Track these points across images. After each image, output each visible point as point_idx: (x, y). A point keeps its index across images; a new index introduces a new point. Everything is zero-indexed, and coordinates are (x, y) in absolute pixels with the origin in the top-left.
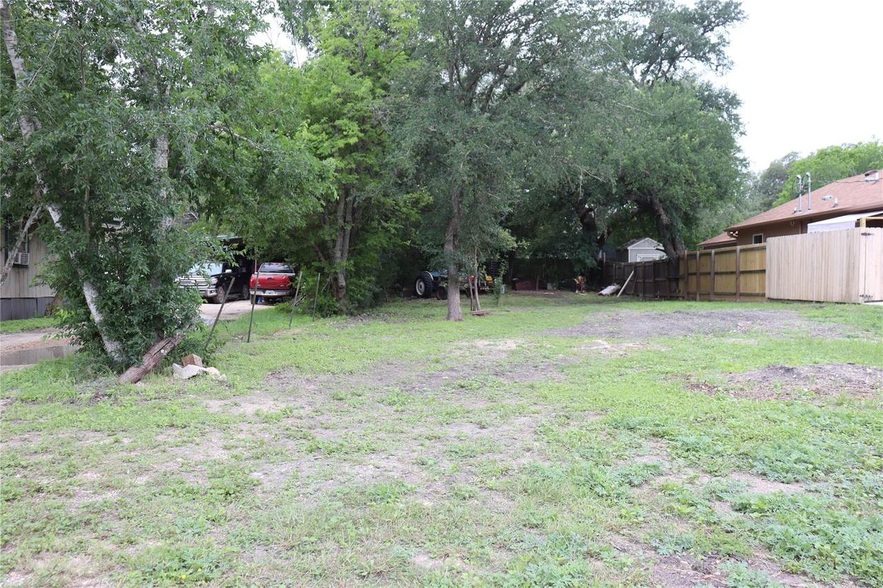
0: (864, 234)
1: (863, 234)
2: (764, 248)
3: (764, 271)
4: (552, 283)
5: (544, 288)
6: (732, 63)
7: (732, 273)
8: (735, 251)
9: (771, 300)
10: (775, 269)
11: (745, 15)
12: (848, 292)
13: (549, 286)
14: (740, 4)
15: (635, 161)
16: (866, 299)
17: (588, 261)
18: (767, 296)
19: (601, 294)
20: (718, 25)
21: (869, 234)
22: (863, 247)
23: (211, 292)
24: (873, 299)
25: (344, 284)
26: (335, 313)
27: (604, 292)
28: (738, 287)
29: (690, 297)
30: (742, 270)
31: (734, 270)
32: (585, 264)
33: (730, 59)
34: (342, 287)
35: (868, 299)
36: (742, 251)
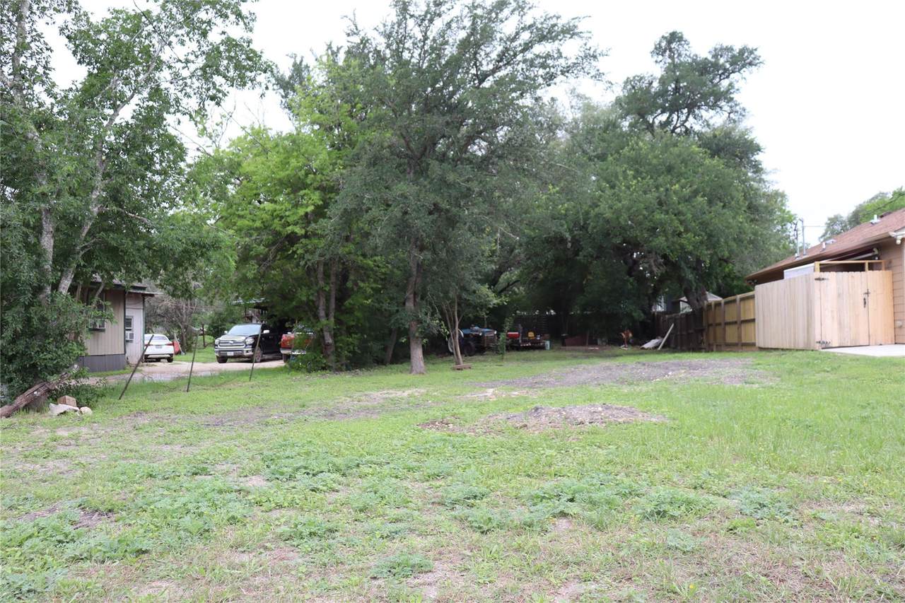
0: (818, 279)
1: (816, 279)
2: (753, 297)
3: (753, 320)
4: (601, 338)
5: (594, 343)
6: (744, 110)
7: (736, 323)
8: (734, 301)
9: (761, 349)
10: (761, 317)
11: (761, 60)
12: (808, 338)
13: (599, 342)
14: (756, 50)
15: (618, 213)
16: (824, 346)
17: (635, 314)
18: (757, 345)
19: (643, 348)
20: (733, 72)
21: (823, 279)
22: (817, 291)
23: (247, 352)
24: (830, 345)
25: (330, 341)
26: (324, 369)
27: (646, 346)
28: (740, 337)
29: (709, 349)
30: (742, 319)
31: (735, 320)
32: (632, 317)
33: (741, 106)
34: (328, 345)
35: (826, 346)
36: (742, 299)
